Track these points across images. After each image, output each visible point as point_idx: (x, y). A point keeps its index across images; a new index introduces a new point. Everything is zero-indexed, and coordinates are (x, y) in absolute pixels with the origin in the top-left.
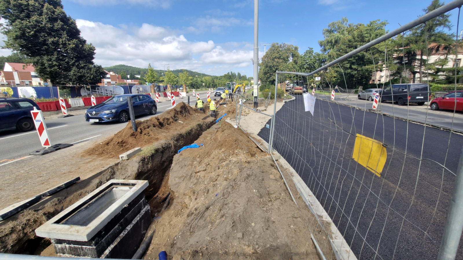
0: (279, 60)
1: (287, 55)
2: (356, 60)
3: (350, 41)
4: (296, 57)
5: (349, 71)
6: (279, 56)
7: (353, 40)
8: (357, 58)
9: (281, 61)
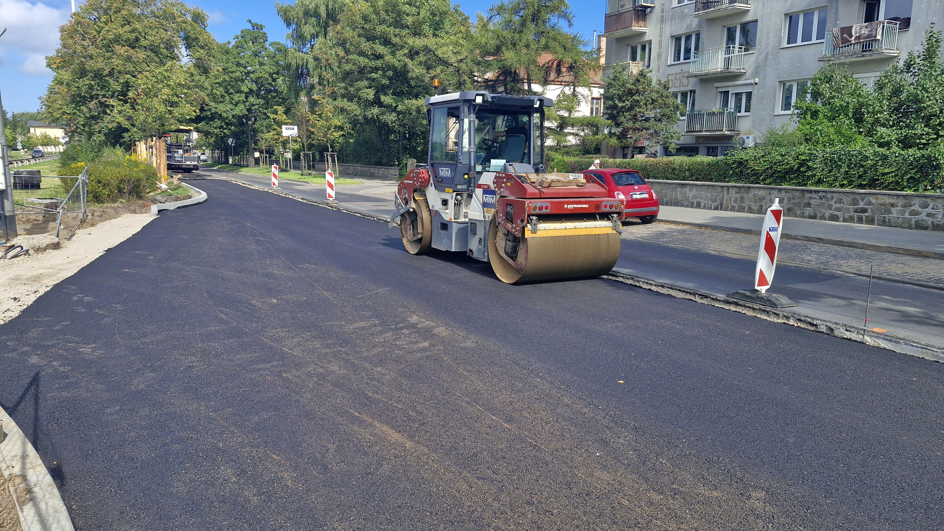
0: (132, 51)
1: (166, 36)
2: (390, 79)
3: (365, 18)
4: (202, 48)
5: (376, 110)
6: (133, 36)
7: (374, 16)
8: (390, 73)
9: (141, 55)
